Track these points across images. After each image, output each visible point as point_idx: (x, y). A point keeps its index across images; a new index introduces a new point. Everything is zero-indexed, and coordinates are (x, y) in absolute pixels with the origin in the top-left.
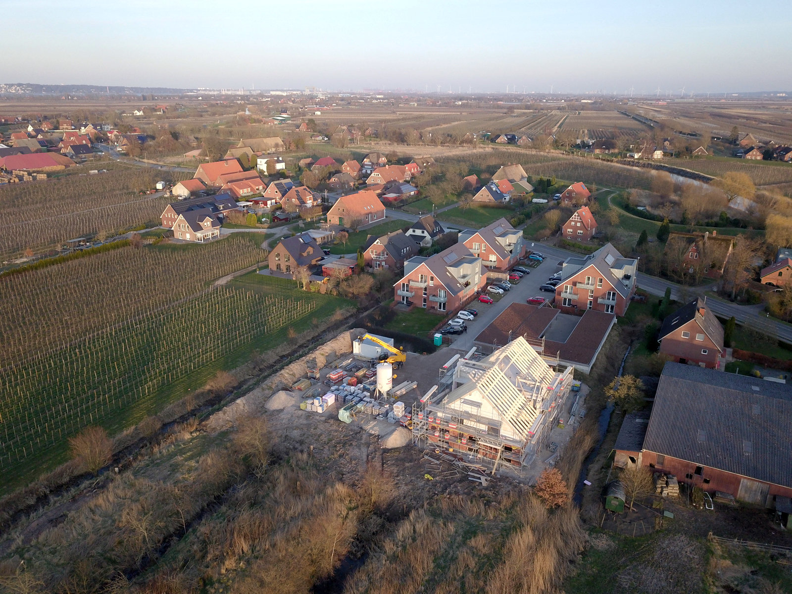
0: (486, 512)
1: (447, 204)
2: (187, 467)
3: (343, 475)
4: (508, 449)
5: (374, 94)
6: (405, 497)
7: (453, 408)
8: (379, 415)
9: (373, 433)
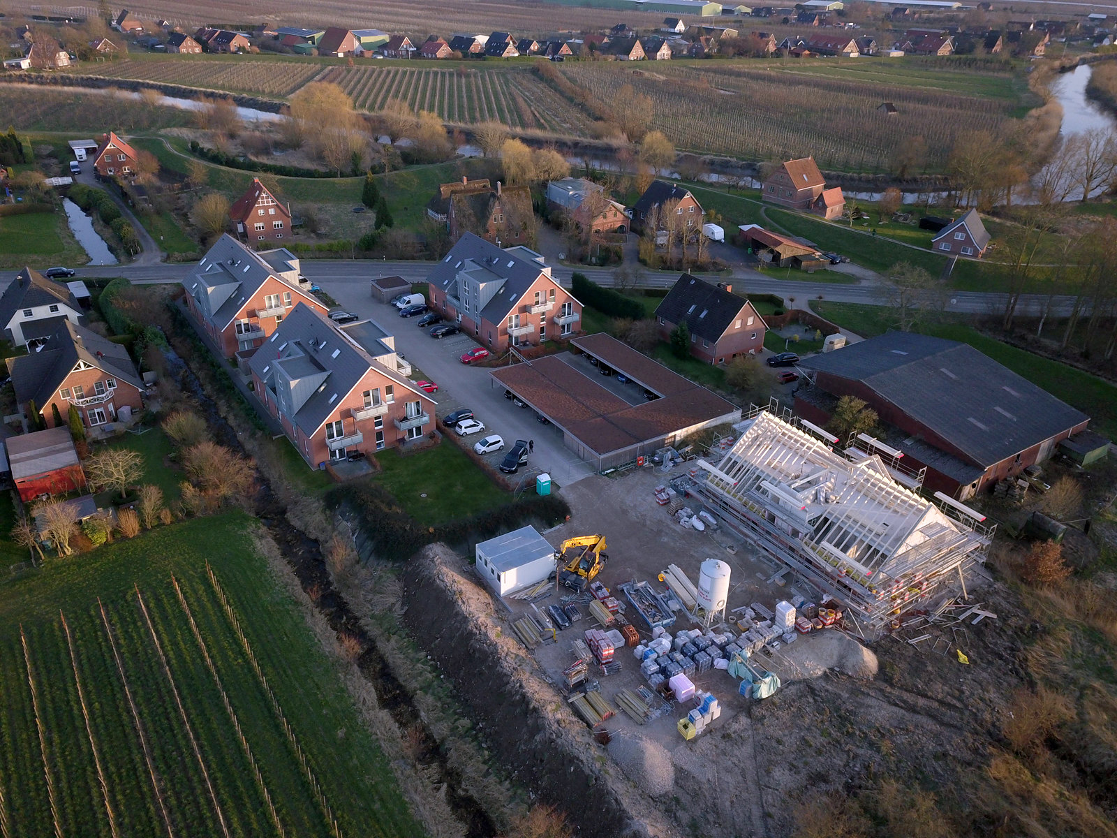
9: (820, 673)
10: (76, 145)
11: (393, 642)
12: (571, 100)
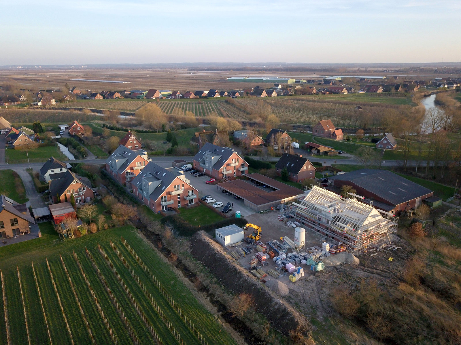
9: (339, 264)
10: (61, 126)
11: (188, 260)
12: (240, 110)
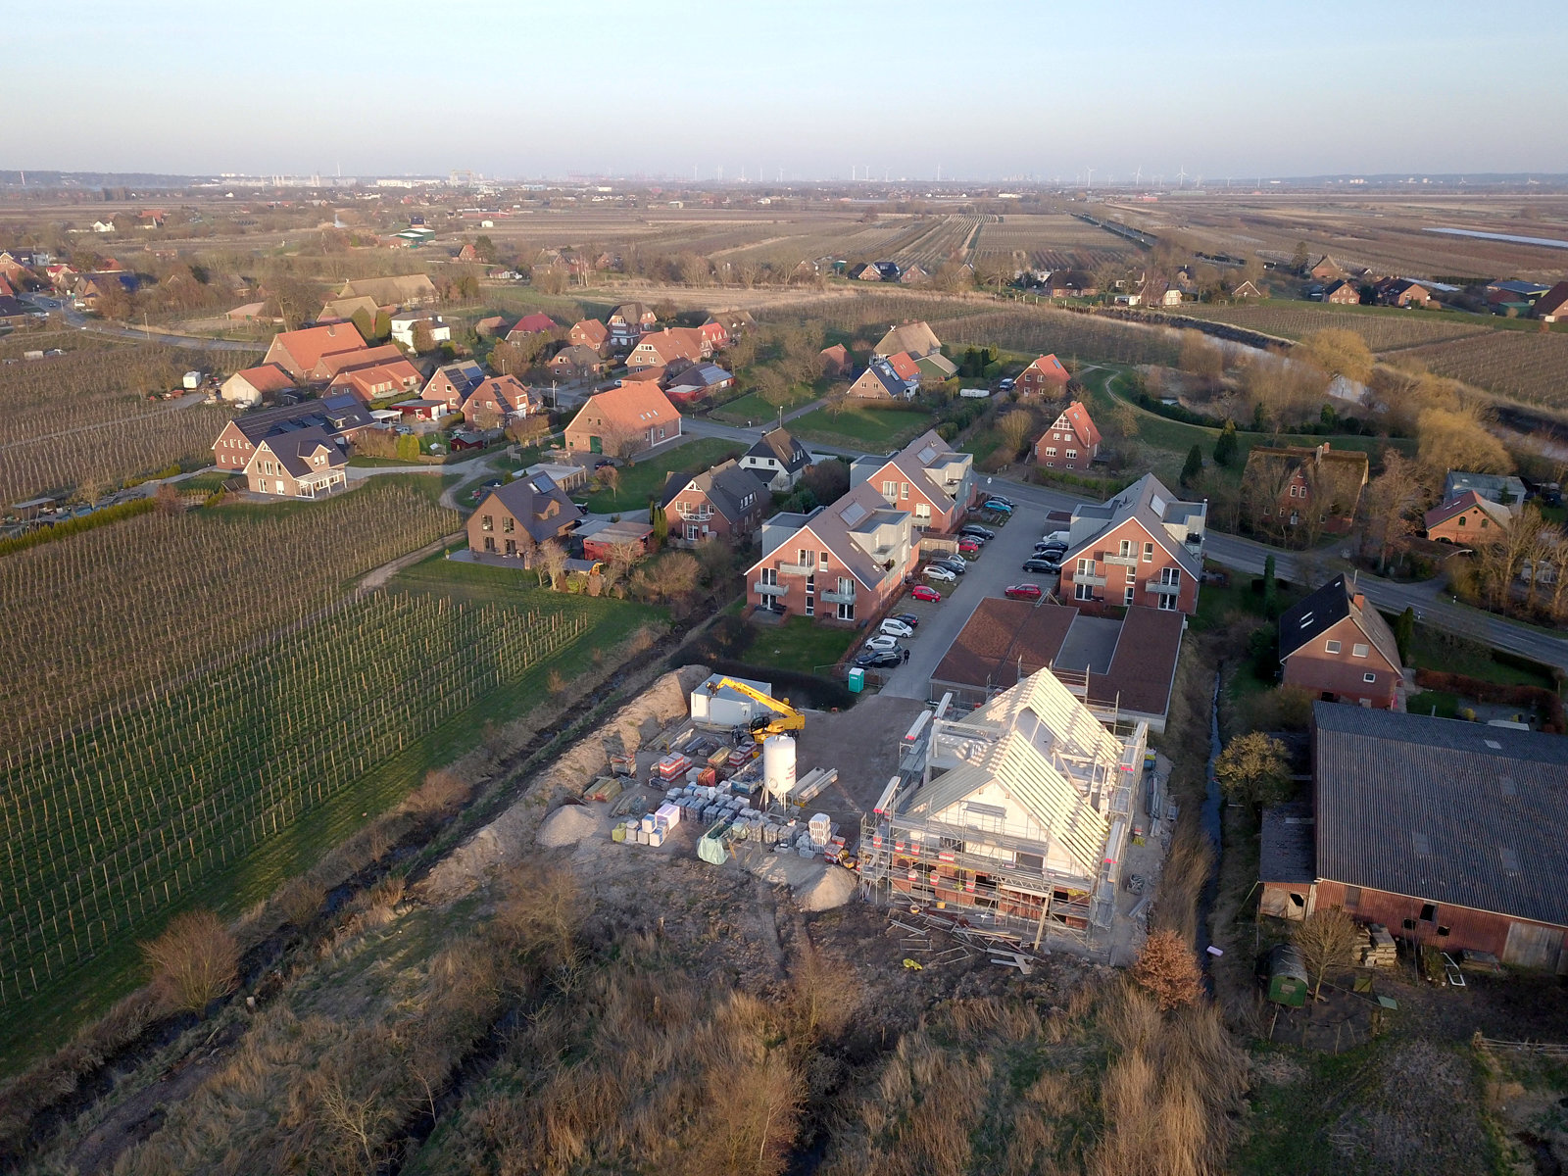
0: (1045, 1029)
1: (798, 405)
2: (404, 983)
3: (738, 974)
4: (1061, 895)
5: (592, 184)
6: (875, 1011)
7: (943, 821)
8: (778, 842)
9: (775, 881)
